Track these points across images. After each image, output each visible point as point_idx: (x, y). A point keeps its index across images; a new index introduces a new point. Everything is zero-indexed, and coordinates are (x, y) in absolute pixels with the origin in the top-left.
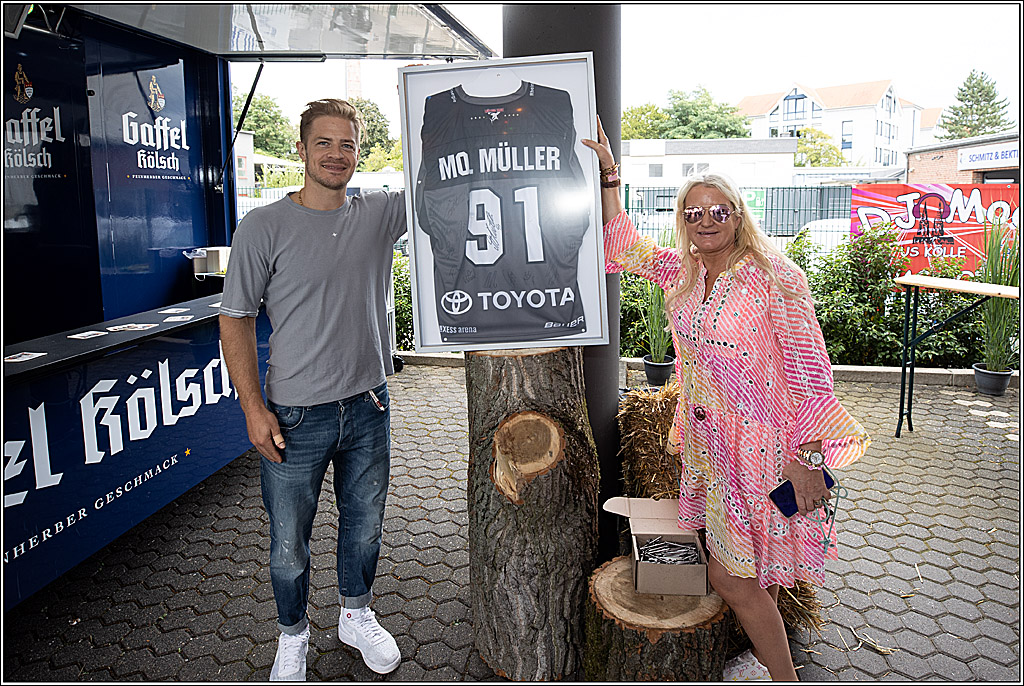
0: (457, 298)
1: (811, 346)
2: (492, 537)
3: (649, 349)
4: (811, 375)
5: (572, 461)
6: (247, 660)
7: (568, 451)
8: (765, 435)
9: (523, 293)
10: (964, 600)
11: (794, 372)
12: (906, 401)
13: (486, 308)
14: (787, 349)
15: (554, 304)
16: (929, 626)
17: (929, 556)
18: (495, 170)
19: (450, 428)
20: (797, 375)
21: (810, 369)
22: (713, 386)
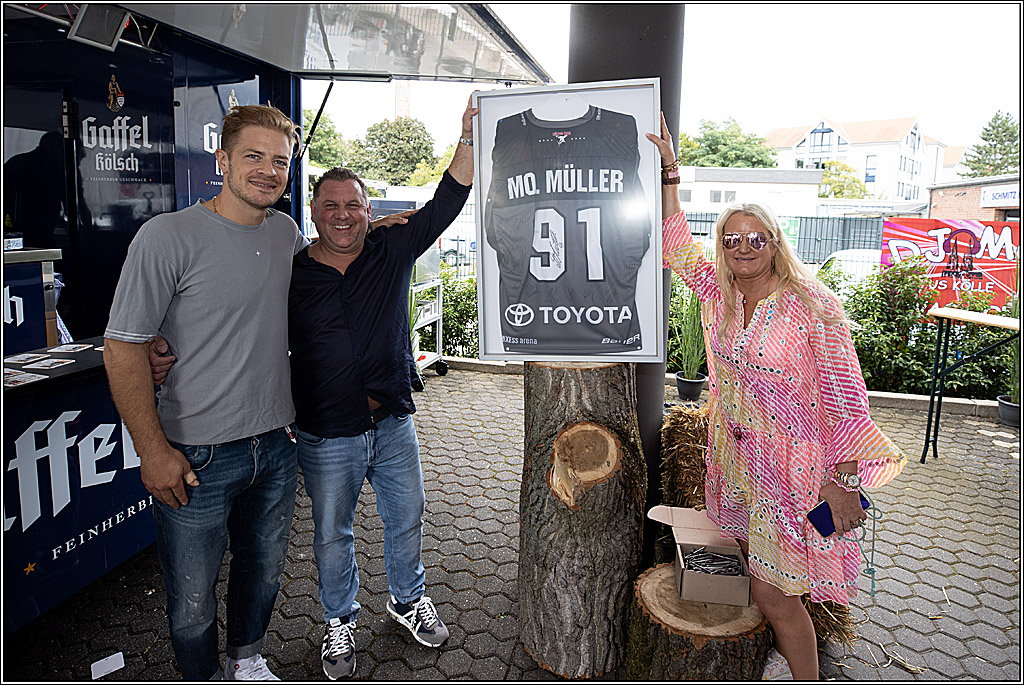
0: (519, 310)
1: (848, 370)
2: (545, 538)
3: (682, 366)
4: (847, 398)
5: (626, 471)
6: (308, 639)
7: (624, 462)
8: (814, 454)
9: (582, 309)
10: (992, 626)
11: (831, 394)
12: (932, 429)
13: (546, 321)
14: (824, 372)
15: (612, 321)
16: (958, 649)
17: (956, 580)
18: (560, 190)
19: (493, 431)
20: (834, 398)
21: (846, 392)
22: (758, 409)
